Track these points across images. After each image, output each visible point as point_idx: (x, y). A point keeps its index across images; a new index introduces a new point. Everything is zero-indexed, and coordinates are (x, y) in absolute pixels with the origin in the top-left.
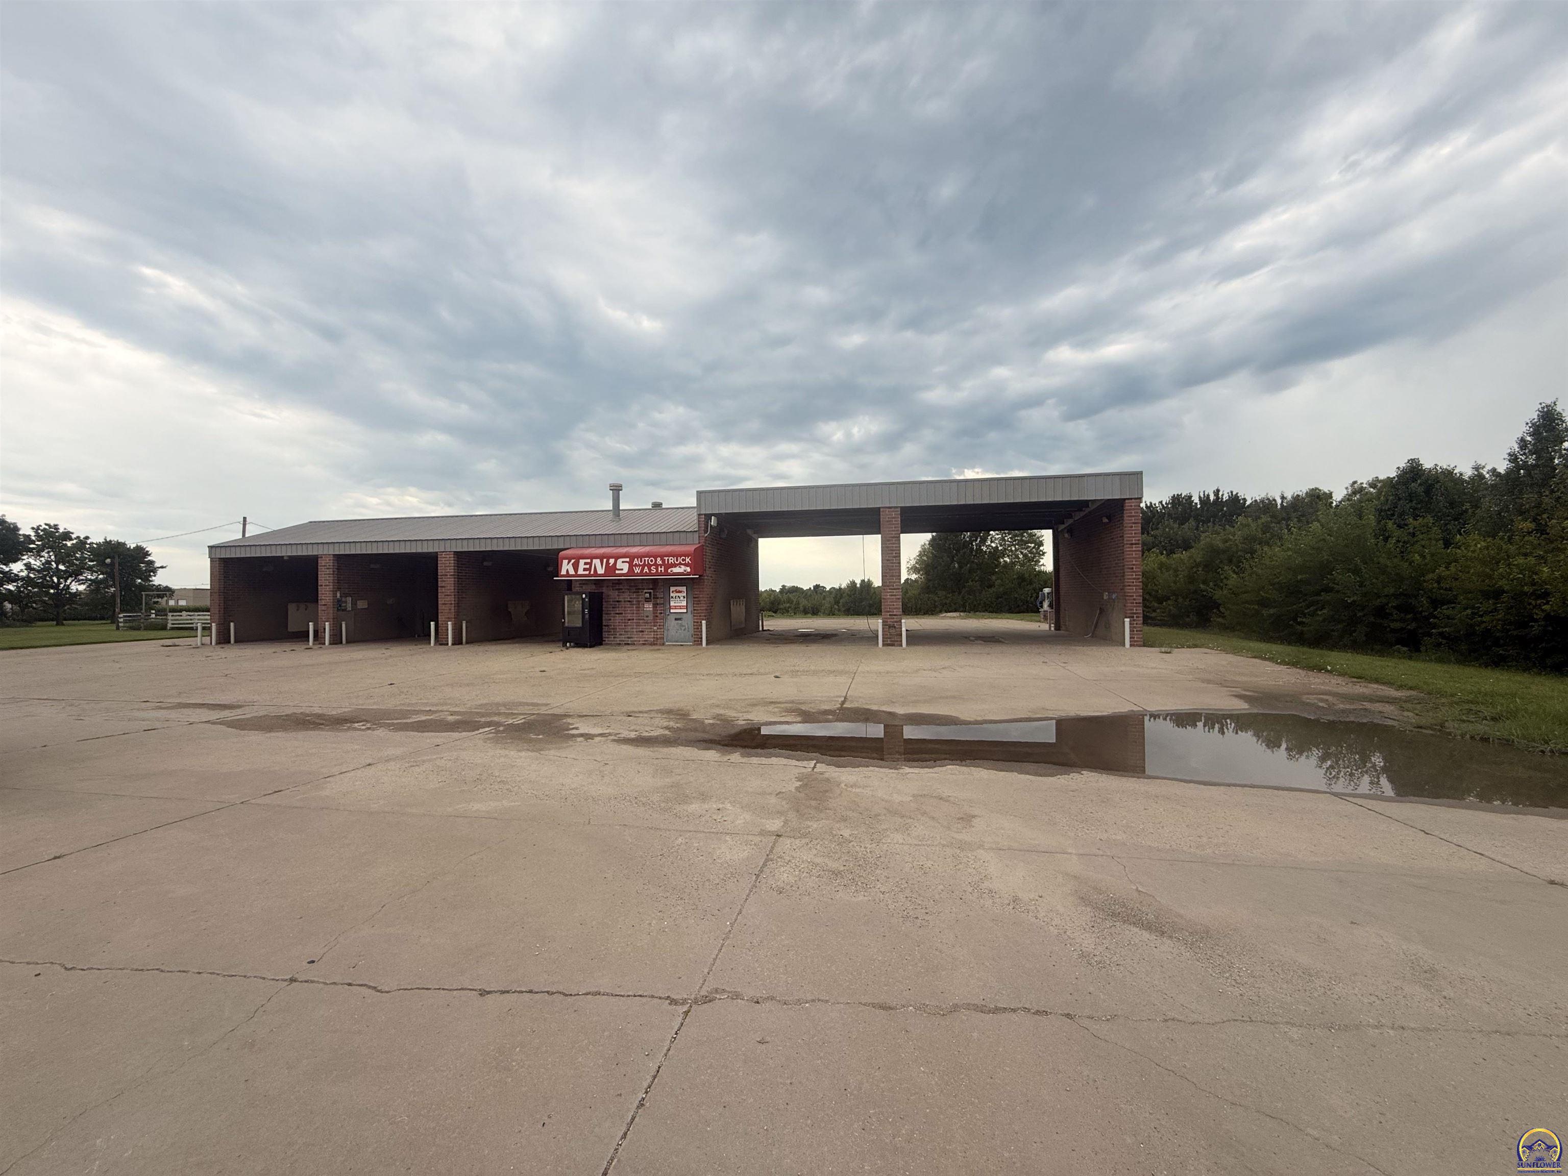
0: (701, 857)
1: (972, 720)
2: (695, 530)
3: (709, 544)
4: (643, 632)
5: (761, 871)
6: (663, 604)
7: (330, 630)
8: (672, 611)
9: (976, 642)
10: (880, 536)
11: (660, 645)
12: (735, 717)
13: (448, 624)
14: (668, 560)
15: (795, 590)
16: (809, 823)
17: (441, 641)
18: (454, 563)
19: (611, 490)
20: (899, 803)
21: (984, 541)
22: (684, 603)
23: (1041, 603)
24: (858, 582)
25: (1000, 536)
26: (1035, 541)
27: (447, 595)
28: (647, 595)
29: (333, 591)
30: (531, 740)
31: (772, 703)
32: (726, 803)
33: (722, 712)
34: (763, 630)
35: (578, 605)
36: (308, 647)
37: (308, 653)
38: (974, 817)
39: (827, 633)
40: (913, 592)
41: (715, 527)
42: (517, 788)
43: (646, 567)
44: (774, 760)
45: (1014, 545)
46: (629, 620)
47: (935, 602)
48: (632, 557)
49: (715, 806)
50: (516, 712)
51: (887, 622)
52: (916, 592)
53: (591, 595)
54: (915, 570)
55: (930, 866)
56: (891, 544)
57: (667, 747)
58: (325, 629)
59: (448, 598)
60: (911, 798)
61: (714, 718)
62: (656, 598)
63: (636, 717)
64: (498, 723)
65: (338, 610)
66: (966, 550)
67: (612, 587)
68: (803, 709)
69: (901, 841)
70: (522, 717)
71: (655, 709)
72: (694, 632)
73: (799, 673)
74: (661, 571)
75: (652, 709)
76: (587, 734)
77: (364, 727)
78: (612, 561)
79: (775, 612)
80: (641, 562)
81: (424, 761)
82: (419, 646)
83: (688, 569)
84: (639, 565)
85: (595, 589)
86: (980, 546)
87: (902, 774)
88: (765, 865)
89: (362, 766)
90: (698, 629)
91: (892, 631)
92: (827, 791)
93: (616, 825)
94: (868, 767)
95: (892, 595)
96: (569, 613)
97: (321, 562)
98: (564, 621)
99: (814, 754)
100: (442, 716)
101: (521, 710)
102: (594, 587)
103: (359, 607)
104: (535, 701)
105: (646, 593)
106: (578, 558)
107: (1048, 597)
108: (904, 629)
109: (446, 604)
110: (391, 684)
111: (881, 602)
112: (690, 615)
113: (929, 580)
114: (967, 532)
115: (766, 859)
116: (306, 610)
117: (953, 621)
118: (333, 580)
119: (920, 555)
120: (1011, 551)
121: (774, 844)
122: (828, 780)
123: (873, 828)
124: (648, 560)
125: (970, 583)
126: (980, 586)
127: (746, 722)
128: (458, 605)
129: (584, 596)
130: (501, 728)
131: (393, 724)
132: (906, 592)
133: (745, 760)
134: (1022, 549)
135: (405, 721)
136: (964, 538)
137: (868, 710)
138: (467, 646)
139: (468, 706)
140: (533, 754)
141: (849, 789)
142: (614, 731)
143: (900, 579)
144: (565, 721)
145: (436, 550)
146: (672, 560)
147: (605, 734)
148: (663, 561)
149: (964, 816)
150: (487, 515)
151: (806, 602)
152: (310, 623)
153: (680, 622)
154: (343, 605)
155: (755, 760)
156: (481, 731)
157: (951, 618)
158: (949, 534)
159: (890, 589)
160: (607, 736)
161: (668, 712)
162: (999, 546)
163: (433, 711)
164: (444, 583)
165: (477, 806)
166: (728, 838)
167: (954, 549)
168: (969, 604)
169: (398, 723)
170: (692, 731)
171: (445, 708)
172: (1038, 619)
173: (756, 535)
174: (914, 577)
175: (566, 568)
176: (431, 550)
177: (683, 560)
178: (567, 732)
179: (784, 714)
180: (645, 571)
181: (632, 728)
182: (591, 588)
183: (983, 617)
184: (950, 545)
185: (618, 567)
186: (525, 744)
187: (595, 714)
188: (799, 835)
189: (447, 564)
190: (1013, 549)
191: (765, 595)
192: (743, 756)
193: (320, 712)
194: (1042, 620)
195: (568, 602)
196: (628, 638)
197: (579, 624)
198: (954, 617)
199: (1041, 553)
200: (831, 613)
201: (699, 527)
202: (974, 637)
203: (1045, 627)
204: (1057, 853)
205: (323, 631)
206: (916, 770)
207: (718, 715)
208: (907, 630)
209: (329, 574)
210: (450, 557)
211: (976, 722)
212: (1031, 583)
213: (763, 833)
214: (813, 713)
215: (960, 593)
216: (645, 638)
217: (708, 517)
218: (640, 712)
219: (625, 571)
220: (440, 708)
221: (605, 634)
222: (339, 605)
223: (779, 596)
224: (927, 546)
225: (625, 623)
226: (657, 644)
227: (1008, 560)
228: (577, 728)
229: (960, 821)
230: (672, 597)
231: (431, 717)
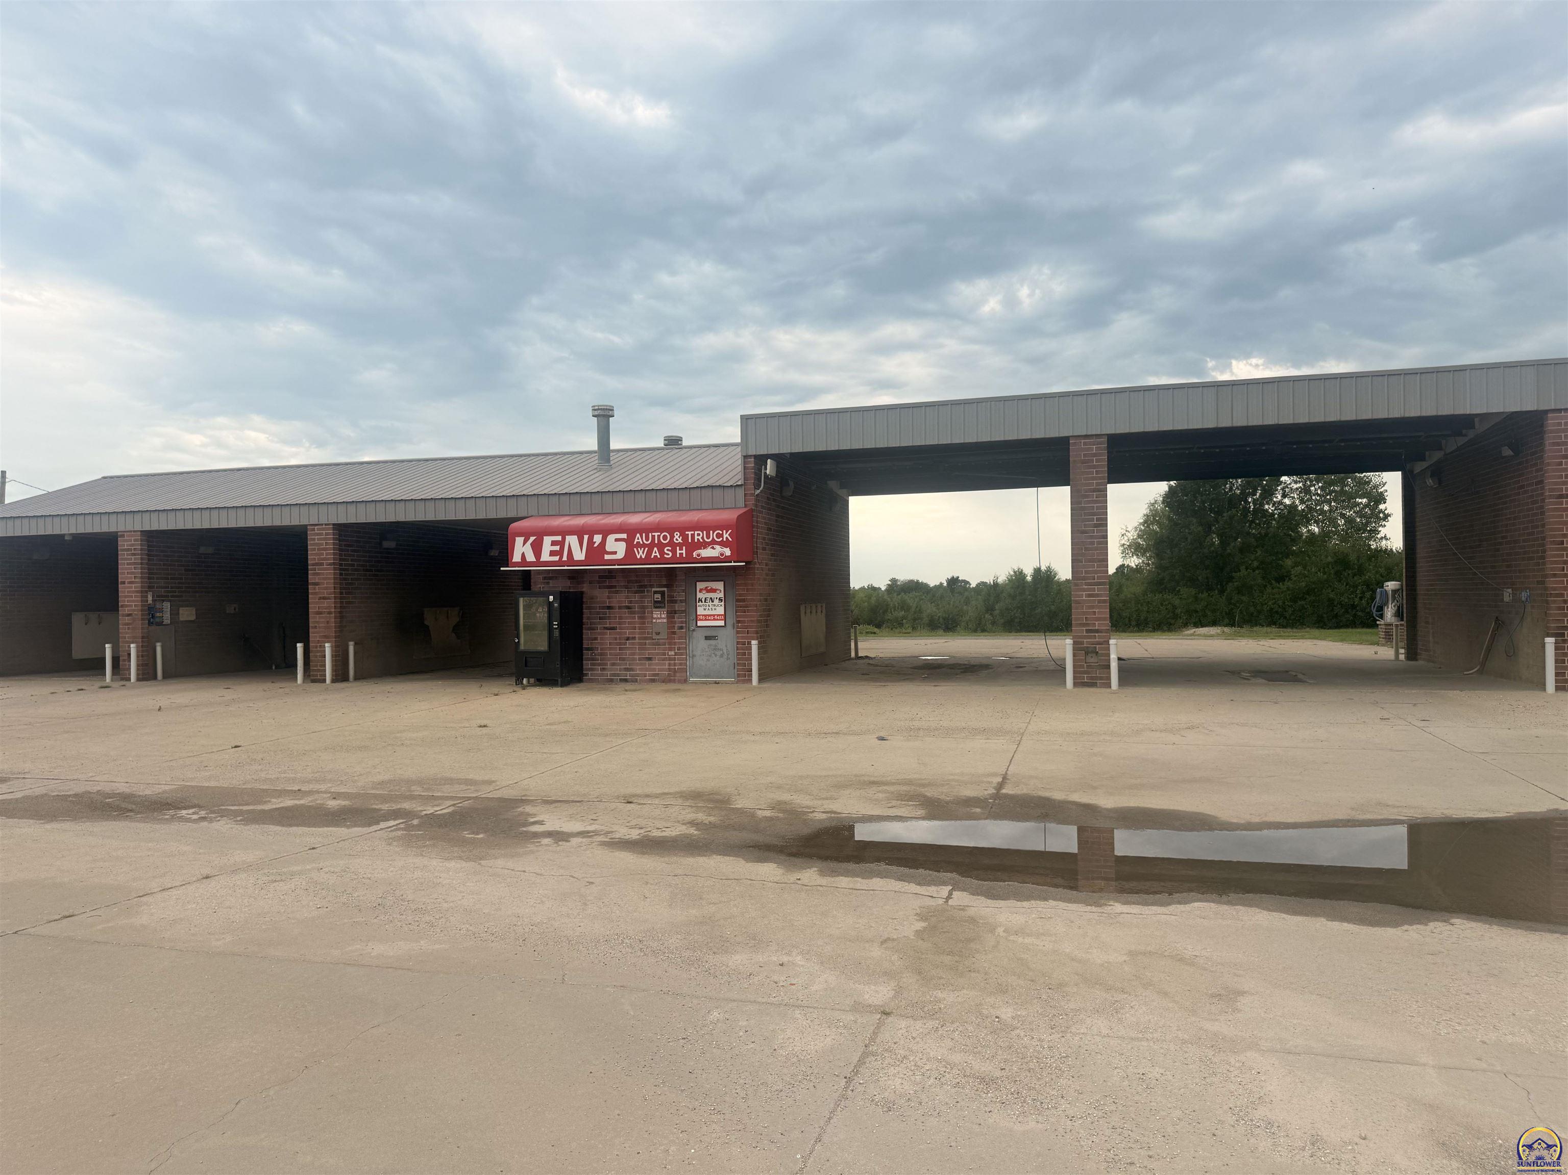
0: (752, 1045)
1: (1243, 822)
2: (739, 483)
3: (762, 507)
4: (650, 659)
5: (856, 1072)
6: (684, 611)
7: (138, 657)
8: (700, 623)
9: (1253, 680)
10: (1069, 487)
11: (680, 682)
12: (808, 807)
13: (324, 647)
14: (693, 535)
15: (915, 587)
16: (940, 995)
17: (313, 676)
18: (334, 544)
19: (593, 416)
20: (1102, 965)
21: (1268, 494)
22: (721, 611)
23: (1381, 609)
24: (1029, 572)
25: (1301, 485)
26: (1370, 493)
27: (324, 598)
28: (658, 597)
29: (142, 592)
30: (464, 842)
31: (874, 783)
32: (794, 954)
33: (785, 797)
34: (858, 657)
35: (541, 615)
36: (105, 685)
37: (105, 694)
38: (1242, 993)
39: (972, 663)
40: (1133, 590)
41: (772, 478)
42: (443, 920)
43: (655, 549)
44: (877, 883)
45: (1329, 502)
46: (628, 639)
47: (1175, 607)
48: (631, 531)
49: (775, 959)
50: (439, 794)
51: (1082, 643)
52: (1138, 590)
53: (563, 597)
54: (1136, 550)
55: (1158, 1076)
56: (1089, 502)
57: (692, 855)
58: (129, 655)
59: (325, 604)
60: (1125, 958)
61: (773, 808)
62: (673, 601)
63: (639, 804)
64: (410, 812)
65: (150, 623)
66: (1234, 511)
67: (599, 582)
68: (929, 795)
69: (1105, 1031)
70: (452, 803)
71: (672, 791)
72: (738, 659)
73: (921, 733)
74: (681, 554)
75: (666, 791)
76: (558, 833)
77: (195, 817)
78: (598, 539)
79: (879, 626)
80: (647, 539)
81: (293, 874)
82: (278, 685)
83: (728, 552)
84: (644, 546)
85: (570, 588)
86: (1262, 505)
87: (1109, 914)
88: (861, 1062)
89: (194, 879)
90: (744, 654)
91: (1092, 659)
92: (969, 940)
93: (608, 986)
94: (1046, 899)
95: (1090, 596)
96: (526, 627)
97: (123, 544)
98: (519, 642)
99: (949, 874)
100: (319, 800)
101: (447, 790)
102: (568, 583)
103: (181, 619)
104: (471, 776)
105: (655, 592)
106: (540, 534)
107: (1394, 598)
108: (1113, 656)
109: (321, 613)
110: (236, 747)
111: (1070, 608)
112: (730, 632)
113: (1160, 567)
114: (1236, 478)
115: (864, 1052)
116: (99, 624)
117: (1209, 642)
118: (142, 573)
119: (1145, 522)
120: (1322, 512)
121: (878, 1027)
122: (973, 920)
123: (1055, 1007)
124: (659, 536)
125: (1243, 572)
126: (1263, 578)
127: (829, 815)
128: (341, 616)
129: (551, 598)
130: (415, 822)
131: (241, 813)
132: (1119, 590)
133: (824, 881)
134: (1344, 508)
135: (259, 807)
136: (1231, 489)
137: (1048, 799)
138: (358, 683)
139: (360, 784)
140: (471, 864)
141: (1012, 938)
142: (603, 828)
143: (1107, 566)
144: (520, 809)
145: (304, 522)
146: (699, 536)
147: (588, 832)
148: (685, 537)
149: (1223, 992)
150: (386, 462)
151: (934, 609)
152: (107, 646)
153: (712, 642)
154: (158, 614)
155: (844, 882)
156: (383, 825)
157: (1206, 637)
158: (1201, 482)
159: (1087, 584)
160: (590, 837)
161: (694, 796)
162: (1297, 502)
163: (306, 792)
164: (317, 577)
165: (378, 949)
166: (797, 1013)
167: (1211, 510)
168: (1241, 612)
169: (248, 811)
170: (735, 830)
171: (323, 787)
172: (1375, 638)
173: (845, 491)
174: (1134, 562)
175: (521, 550)
176: (295, 522)
177: (719, 536)
178: (524, 829)
179: (894, 803)
180: (654, 554)
181: (633, 823)
182: (563, 585)
183: (1267, 636)
184: (1203, 502)
185: (608, 549)
186: (456, 849)
187: (572, 798)
188: (922, 1014)
189: (322, 544)
190: (1326, 508)
191: (862, 595)
192: (822, 873)
193: (127, 791)
194: (1383, 641)
195: (524, 610)
196: (627, 669)
197: (543, 646)
198: (1212, 636)
199: (1381, 515)
200: (979, 628)
201: (745, 479)
202: (1249, 672)
203: (1386, 653)
204: (1398, 1063)
205: (126, 658)
206: (1135, 909)
207: (780, 803)
208: (1119, 659)
209: (135, 564)
210: (327, 534)
211: (1249, 827)
212: (1360, 571)
213: (859, 1007)
214: (947, 803)
215: (1222, 592)
216: (654, 670)
217: (761, 460)
218: (647, 796)
219: (621, 555)
220: (316, 787)
221: (587, 664)
222: (151, 615)
223: (886, 597)
224: (1160, 506)
225: (620, 644)
226: (674, 681)
227: (1316, 530)
228: (541, 823)
229: (1215, 1000)
230: (700, 600)
231: (302, 802)
